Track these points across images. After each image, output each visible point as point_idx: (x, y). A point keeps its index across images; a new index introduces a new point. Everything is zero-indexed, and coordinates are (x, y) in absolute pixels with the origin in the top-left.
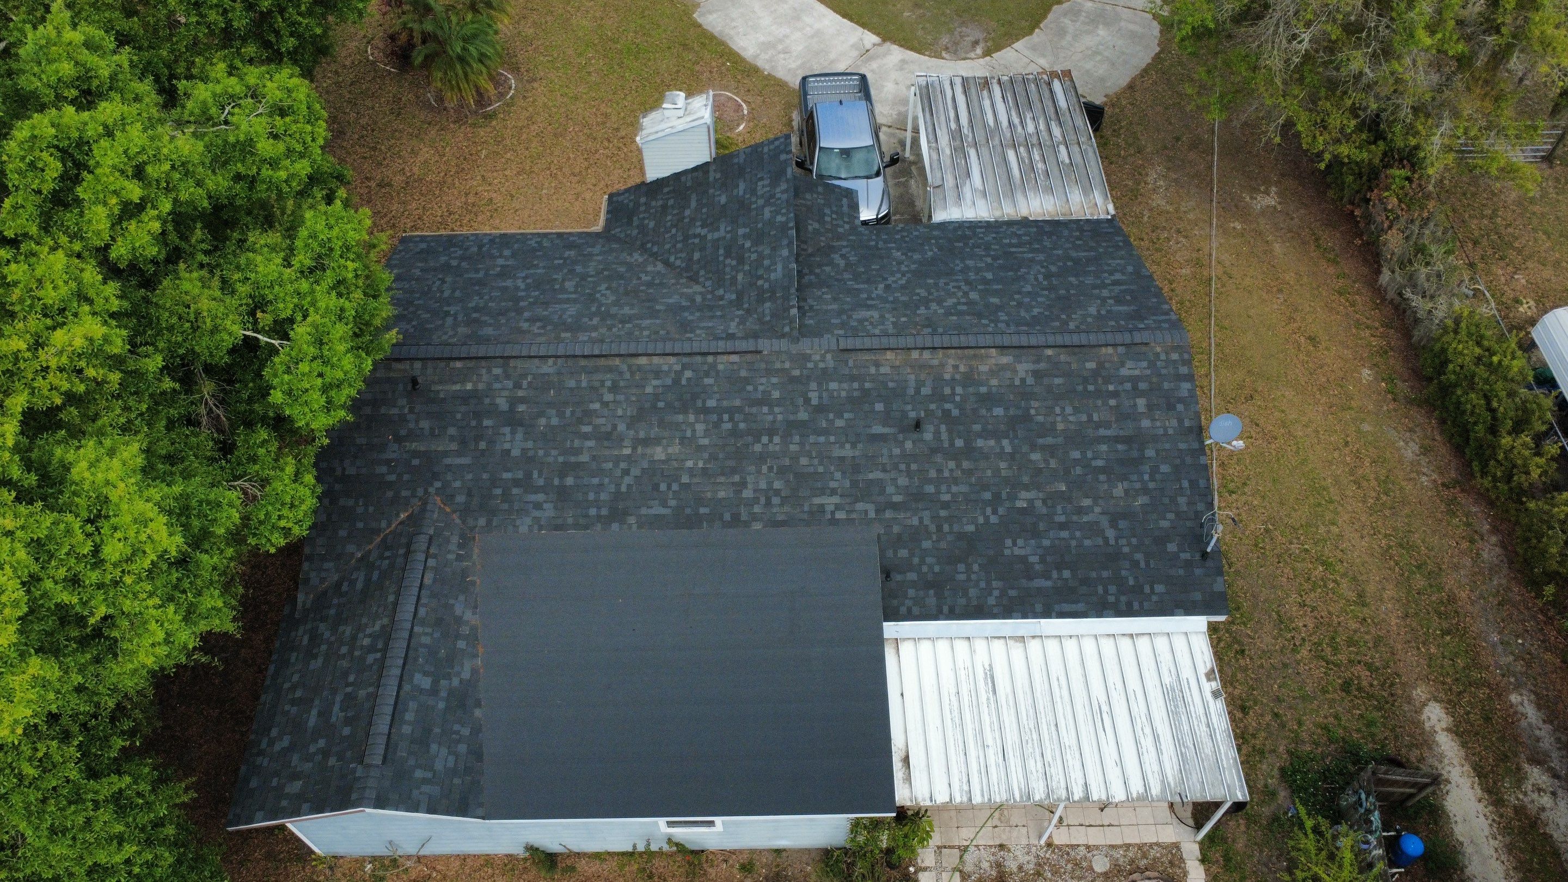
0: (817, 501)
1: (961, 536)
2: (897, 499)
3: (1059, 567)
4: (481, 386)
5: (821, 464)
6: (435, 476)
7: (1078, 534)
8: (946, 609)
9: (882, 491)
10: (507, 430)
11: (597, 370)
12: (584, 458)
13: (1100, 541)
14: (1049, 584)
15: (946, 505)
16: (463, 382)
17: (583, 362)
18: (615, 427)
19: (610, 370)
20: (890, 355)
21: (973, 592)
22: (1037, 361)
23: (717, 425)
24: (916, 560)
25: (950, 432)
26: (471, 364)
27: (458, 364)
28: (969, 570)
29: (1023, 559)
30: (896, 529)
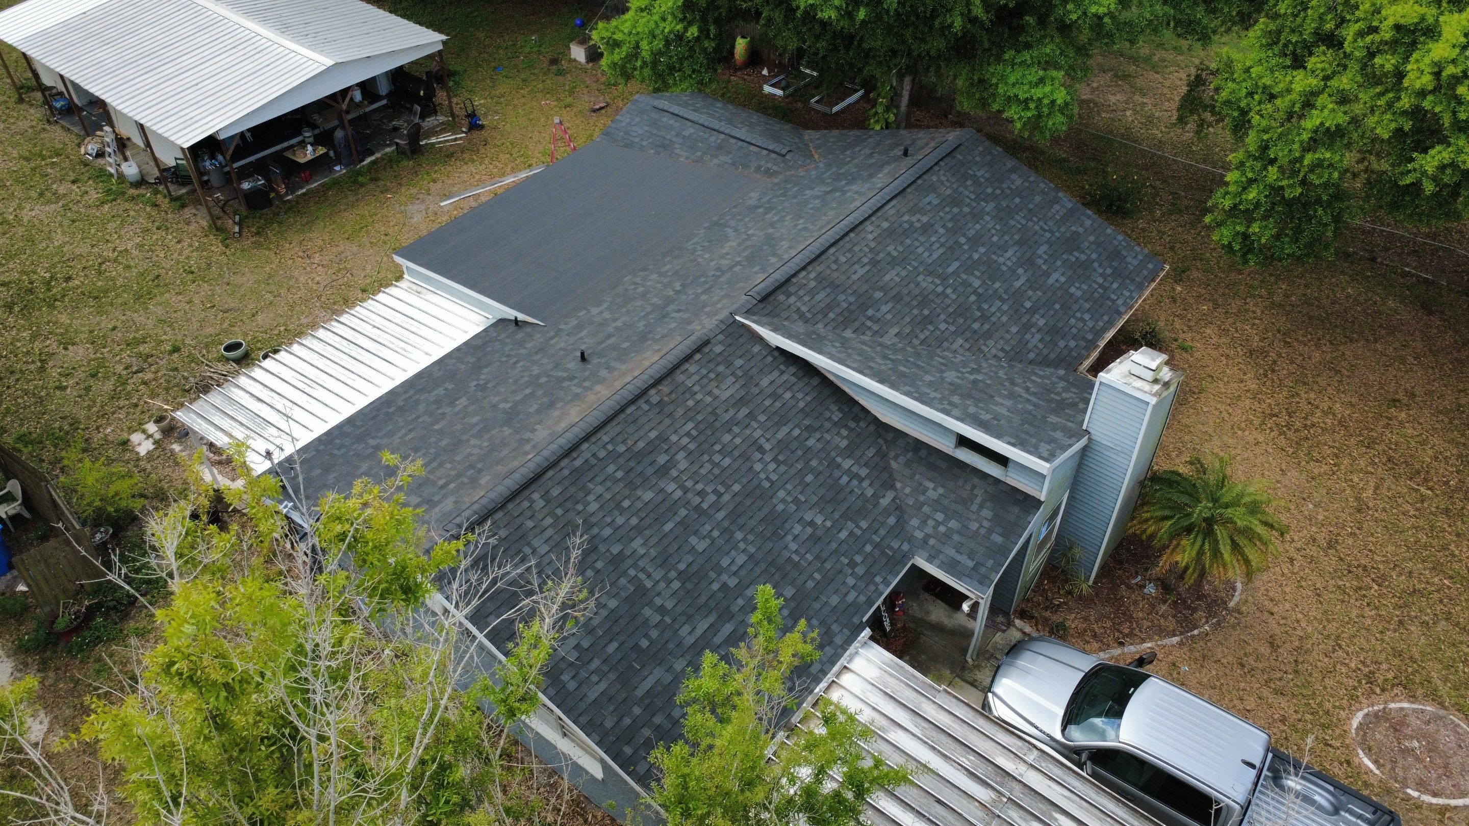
0: (605, 305)
1: (489, 365)
2: (554, 341)
3: (401, 408)
4: (873, 180)
5: (627, 311)
6: (828, 165)
7: (401, 424)
8: (463, 348)
9: (568, 334)
10: (829, 189)
12: (769, 216)
13: (380, 434)
14: (402, 398)
15: (516, 362)
16: (886, 174)
17: (841, 217)
18: (774, 228)
21: (454, 361)
22: (534, 446)
23: (718, 269)
24: (507, 341)
25: (557, 378)
26: (896, 176)
27: (902, 171)
28: (466, 363)
29: (431, 391)
30: (537, 336)
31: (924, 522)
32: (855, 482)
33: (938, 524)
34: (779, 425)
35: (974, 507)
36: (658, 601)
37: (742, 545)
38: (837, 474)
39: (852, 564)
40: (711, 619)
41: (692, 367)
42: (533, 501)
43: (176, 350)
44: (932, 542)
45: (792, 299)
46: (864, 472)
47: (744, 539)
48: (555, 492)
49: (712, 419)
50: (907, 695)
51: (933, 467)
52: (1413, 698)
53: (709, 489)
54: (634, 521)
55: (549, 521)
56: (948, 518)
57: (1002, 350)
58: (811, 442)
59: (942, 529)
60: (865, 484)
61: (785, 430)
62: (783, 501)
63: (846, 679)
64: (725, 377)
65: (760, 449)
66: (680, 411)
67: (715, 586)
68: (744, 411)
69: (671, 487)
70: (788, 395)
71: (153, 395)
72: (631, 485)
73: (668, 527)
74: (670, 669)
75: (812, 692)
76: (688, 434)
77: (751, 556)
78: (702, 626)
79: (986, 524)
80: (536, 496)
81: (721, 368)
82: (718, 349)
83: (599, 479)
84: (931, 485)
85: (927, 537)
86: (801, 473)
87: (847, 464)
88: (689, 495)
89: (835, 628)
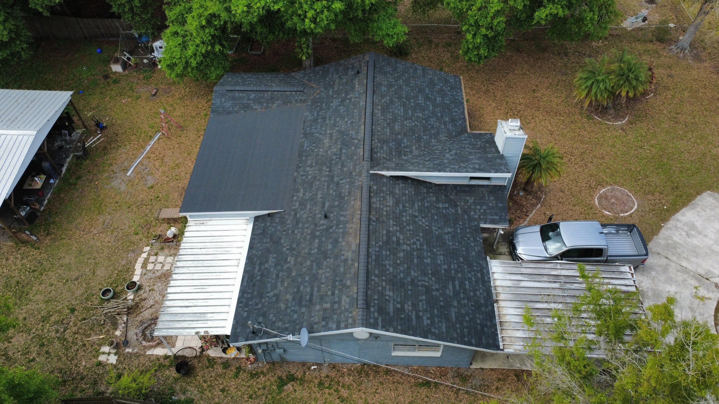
0: (302, 190)
1: (280, 238)
2: (298, 215)
3: (262, 275)
4: (356, 89)
5: (316, 189)
6: (326, 88)
7: (273, 281)
8: (255, 237)
9: (301, 210)
10: (340, 100)
11: (360, 116)
12: (327, 122)
13: (269, 290)
14: (256, 271)
15: (293, 232)
16: (359, 85)
17: (363, 112)
18: (337, 127)
19: (360, 120)
20: (359, 203)
21: (259, 245)
22: (352, 260)
23: (335, 154)
24: (274, 225)
25: (323, 230)
26: (365, 84)
27: (365, 81)
28: (267, 243)
29: (267, 262)
30: (287, 217)
31: (475, 212)
32: (447, 210)
33: (480, 210)
34: (413, 204)
35: (487, 198)
36: (434, 288)
37: (438, 253)
38: (441, 210)
39: (469, 239)
40: (451, 283)
41: (374, 200)
42: (374, 280)
43: (73, 310)
44: (482, 217)
45: (379, 154)
46: (447, 205)
47: (437, 251)
48: (377, 272)
49: (395, 215)
50: (515, 270)
51: (465, 192)
52: (604, 187)
53: (415, 240)
54: (405, 266)
55: (384, 284)
56: (481, 206)
57: (446, 136)
58: (426, 204)
59: (482, 211)
60: (450, 209)
61: (416, 205)
62: (436, 230)
63: (496, 276)
64: (385, 197)
65: (416, 217)
66: (385, 218)
67: (443, 272)
68: (401, 206)
69: (405, 247)
70: (407, 192)
71: (89, 336)
72: (395, 254)
73: (415, 261)
74: (454, 307)
75: (491, 286)
76: (394, 225)
77: (443, 255)
78: (451, 287)
79: (494, 202)
80: (373, 278)
81: (382, 194)
82: (375, 187)
83: (384, 258)
84: (469, 198)
85: (479, 216)
86: (432, 217)
87: (440, 205)
88: (412, 246)
89: (481, 262)
